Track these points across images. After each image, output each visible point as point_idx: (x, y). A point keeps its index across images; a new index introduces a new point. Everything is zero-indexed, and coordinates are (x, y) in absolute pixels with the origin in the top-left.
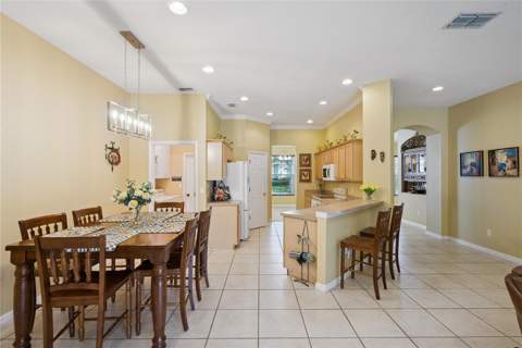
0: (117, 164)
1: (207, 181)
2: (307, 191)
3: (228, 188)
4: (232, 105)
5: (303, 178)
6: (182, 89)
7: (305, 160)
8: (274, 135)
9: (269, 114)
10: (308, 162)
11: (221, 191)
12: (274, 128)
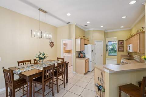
0: (53, 46)
1: (76, 51)
2: (121, 55)
3: (84, 53)
4: (86, 26)
5: (120, 50)
6: (67, 23)
7: (121, 43)
8: (106, 34)
9: (102, 26)
10: (122, 44)
11: (82, 54)
12: (106, 31)
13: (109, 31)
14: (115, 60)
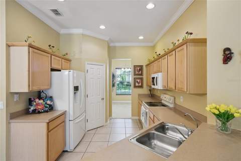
2: (139, 95)
3: (51, 98)
5: (137, 84)
7: (138, 70)
8: (112, 51)
9: (102, 27)
10: (140, 72)
11: (41, 101)
12: (112, 45)
13: (117, 44)
14: (128, 103)
